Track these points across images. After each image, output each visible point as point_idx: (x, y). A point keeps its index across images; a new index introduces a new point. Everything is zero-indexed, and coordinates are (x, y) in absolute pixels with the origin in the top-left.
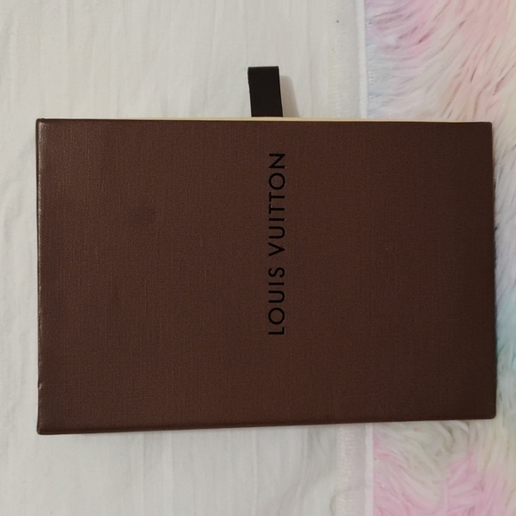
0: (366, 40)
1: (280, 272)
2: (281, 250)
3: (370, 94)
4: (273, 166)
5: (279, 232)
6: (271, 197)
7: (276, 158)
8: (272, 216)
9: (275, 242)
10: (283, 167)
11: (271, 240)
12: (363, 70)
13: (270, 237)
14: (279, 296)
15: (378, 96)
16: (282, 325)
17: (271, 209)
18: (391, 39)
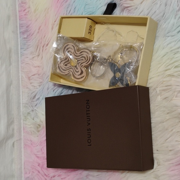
0: (20, 36)
1: (90, 130)
2: (90, 124)
3: (21, 48)
4: (87, 103)
5: (89, 120)
6: (87, 111)
7: (87, 101)
8: (87, 116)
9: (88, 122)
10: (89, 103)
11: (87, 122)
12: (19, 43)
13: (87, 121)
14: (89, 136)
15: (23, 49)
16: (90, 143)
17: (87, 114)
18: (25, 36)
